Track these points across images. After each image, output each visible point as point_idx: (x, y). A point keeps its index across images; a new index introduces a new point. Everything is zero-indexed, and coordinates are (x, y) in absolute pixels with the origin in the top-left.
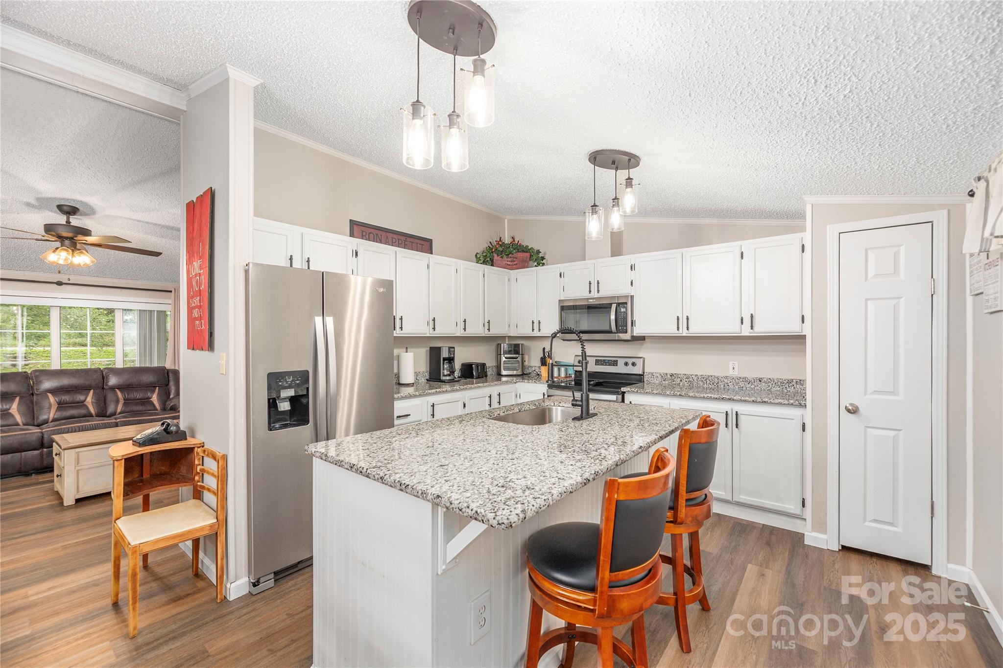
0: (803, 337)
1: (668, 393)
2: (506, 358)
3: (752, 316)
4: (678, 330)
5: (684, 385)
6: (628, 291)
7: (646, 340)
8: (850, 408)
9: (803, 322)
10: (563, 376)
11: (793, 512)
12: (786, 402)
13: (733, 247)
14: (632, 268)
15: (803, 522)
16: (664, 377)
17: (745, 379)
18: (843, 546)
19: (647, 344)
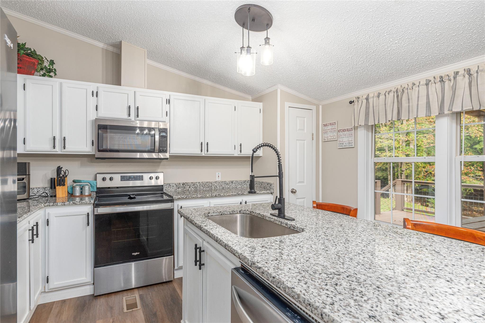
1: (208, 195)
3: (241, 144)
4: (201, 152)
5: (191, 190)
6: (164, 119)
14: (168, 102)
17: (225, 183)
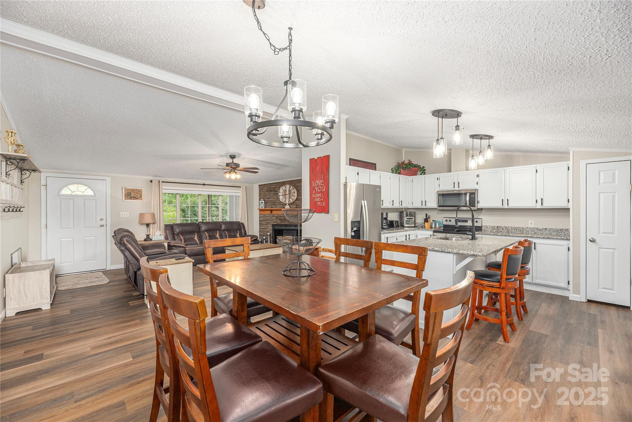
0: (569, 209)
2: (407, 218)
3: (542, 199)
4: (503, 205)
6: (476, 187)
7: (483, 210)
8: (591, 239)
9: (569, 202)
10: (437, 227)
11: (563, 287)
12: (560, 238)
13: (532, 167)
14: (478, 176)
15: (568, 292)
16: (493, 228)
17: (537, 229)
18: (588, 300)
19: (483, 212)
